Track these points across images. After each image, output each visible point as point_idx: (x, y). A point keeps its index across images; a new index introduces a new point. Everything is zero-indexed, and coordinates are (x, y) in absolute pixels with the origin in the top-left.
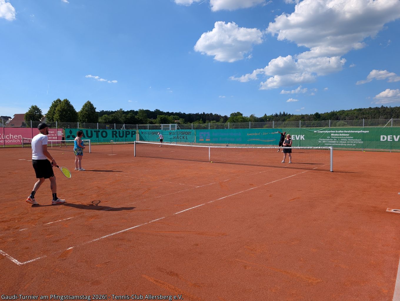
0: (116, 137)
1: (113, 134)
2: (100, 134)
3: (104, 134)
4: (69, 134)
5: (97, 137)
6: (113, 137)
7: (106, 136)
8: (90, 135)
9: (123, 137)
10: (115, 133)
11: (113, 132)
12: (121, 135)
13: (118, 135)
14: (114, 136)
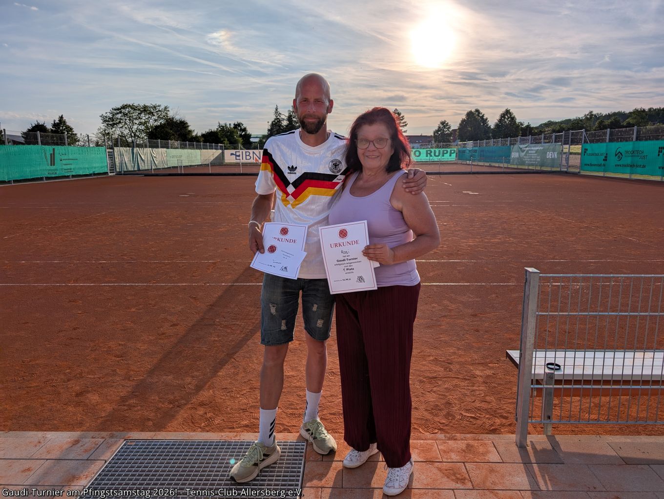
0: (431, 156)
1: (427, 153)
6: (427, 156)
9: (438, 156)
10: (429, 152)
11: (427, 151)
12: (437, 154)
13: (432, 154)
14: (429, 155)
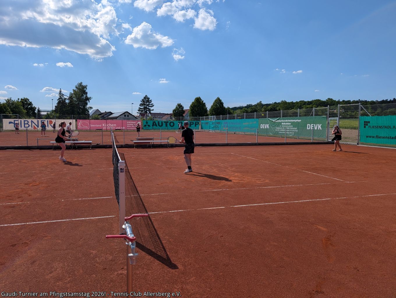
2: (168, 124)
3: (172, 124)
4: (146, 124)
5: (166, 126)
7: (173, 126)
8: (160, 125)
